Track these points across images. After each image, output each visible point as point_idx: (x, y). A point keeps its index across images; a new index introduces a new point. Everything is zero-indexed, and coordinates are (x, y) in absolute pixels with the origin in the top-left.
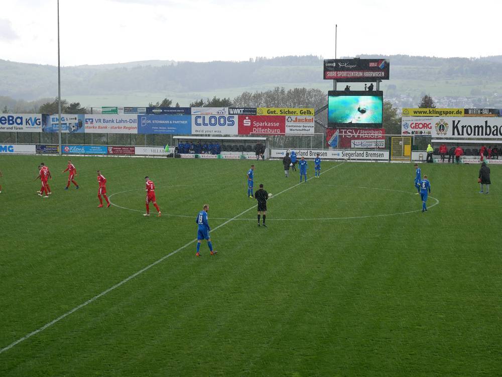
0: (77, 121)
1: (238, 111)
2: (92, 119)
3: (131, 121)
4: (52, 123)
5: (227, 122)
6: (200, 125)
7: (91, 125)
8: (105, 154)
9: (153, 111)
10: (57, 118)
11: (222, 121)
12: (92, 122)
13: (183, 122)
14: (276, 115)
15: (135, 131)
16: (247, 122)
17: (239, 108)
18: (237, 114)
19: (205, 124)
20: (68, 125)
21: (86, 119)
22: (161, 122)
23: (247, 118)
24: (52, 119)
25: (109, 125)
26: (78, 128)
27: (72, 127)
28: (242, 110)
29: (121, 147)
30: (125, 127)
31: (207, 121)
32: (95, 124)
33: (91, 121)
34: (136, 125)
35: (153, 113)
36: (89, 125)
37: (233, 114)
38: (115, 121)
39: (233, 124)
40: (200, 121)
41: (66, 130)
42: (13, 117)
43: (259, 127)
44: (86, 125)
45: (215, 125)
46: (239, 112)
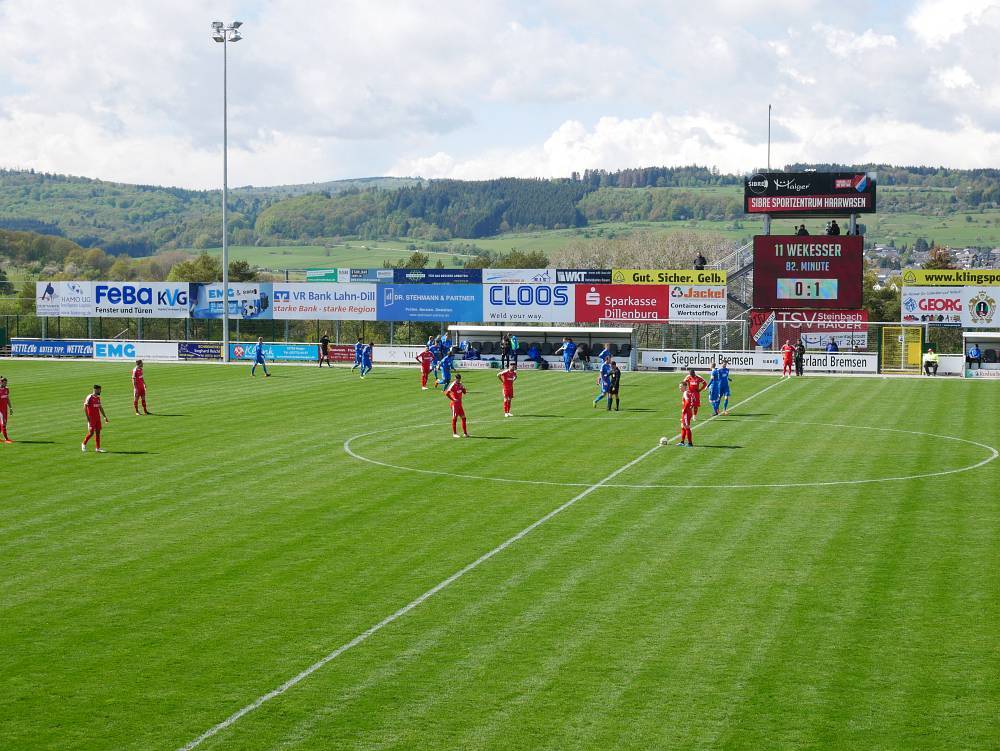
0: (257, 297)
1: (575, 276)
2: (288, 293)
3: (365, 296)
4: (209, 300)
5: (554, 298)
6: (499, 303)
7: (286, 305)
8: (314, 361)
9: (407, 276)
10: (218, 291)
11: (543, 295)
12: (288, 297)
13: (466, 298)
14: (651, 283)
15: (372, 317)
16: (593, 298)
17: (578, 271)
18: (574, 282)
19: (509, 302)
20: (240, 304)
21: (276, 293)
22: (422, 298)
23: (593, 289)
24: (210, 291)
25: (320, 304)
26: (259, 311)
27: (247, 308)
28: (583, 273)
29: (346, 348)
30: (351, 309)
31: (513, 296)
32: (293, 302)
33: (285, 295)
34: (373, 304)
35: (408, 280)
36: (282, 303)
37: (566, 282)
38: (332, 297)
39: (565, 302)
40: (499, 295)
41: (237, 313)
42: (133, 289)
43: (617, 307)
44: (275, 304)
45: (528, 303)
46: (577, 278)
